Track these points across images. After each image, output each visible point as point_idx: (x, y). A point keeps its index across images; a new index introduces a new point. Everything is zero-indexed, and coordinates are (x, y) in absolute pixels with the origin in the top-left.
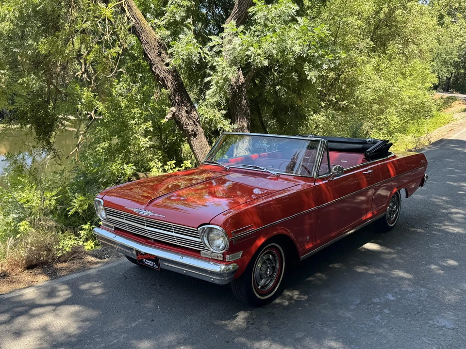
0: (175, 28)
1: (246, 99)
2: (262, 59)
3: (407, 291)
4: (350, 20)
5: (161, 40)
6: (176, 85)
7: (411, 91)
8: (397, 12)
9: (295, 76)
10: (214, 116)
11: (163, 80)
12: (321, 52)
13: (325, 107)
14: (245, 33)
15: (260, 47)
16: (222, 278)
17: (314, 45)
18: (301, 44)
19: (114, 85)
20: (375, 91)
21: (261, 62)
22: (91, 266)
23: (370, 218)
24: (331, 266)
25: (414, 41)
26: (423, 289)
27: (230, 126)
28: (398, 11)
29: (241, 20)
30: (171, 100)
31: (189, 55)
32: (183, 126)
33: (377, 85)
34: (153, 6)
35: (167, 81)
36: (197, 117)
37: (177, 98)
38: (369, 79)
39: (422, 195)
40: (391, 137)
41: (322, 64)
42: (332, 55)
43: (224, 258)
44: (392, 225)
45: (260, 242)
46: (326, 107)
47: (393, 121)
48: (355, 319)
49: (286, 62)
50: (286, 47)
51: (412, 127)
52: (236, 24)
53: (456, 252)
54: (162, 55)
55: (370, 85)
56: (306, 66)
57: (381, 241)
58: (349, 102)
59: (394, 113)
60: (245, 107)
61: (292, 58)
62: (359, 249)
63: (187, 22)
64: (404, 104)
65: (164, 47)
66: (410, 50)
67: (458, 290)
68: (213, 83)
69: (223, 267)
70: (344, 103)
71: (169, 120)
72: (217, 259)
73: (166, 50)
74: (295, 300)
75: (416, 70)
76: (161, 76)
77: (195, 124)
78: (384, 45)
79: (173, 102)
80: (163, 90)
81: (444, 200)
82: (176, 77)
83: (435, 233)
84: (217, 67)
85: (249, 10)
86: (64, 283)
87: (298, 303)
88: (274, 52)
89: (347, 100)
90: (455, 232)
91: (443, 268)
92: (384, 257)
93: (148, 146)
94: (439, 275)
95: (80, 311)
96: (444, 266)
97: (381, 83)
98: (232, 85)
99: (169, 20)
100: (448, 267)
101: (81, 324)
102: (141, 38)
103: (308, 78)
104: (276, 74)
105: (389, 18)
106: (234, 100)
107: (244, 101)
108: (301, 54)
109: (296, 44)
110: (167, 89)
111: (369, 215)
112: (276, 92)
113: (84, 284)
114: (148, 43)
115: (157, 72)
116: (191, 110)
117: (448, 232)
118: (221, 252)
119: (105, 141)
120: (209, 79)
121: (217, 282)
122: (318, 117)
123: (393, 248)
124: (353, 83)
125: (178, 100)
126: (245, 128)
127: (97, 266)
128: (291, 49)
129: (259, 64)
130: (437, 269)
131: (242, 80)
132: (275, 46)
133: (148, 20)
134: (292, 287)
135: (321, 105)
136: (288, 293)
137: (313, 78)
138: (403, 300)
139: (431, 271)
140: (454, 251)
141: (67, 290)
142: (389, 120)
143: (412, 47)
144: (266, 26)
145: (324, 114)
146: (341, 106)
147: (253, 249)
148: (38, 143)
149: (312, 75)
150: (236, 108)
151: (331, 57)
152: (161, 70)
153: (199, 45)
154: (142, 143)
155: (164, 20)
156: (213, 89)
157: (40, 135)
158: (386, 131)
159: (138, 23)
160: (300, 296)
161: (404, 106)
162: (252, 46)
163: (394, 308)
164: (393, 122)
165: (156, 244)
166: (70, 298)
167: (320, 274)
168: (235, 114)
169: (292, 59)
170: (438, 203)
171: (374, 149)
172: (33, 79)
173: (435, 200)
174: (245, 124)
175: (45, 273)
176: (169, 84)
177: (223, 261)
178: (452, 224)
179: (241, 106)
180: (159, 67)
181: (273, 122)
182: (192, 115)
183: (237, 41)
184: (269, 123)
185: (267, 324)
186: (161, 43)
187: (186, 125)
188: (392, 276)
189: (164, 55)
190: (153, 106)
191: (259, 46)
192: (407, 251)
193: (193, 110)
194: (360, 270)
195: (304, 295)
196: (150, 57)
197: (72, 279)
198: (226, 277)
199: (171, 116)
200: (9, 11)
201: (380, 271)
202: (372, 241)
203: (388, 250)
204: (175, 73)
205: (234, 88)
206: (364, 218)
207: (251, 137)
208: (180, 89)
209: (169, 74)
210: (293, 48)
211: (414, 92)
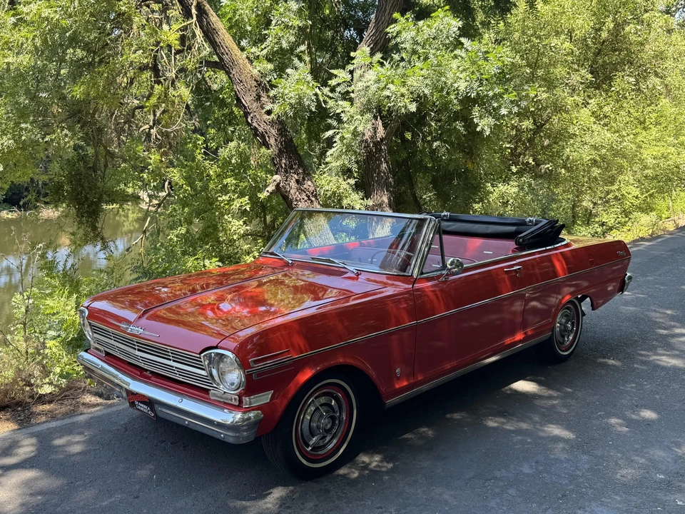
0: (282, 60)
1: (387, 162)
2: (407, 101)
3: (556, 460)
4: (554, 41)
5: (261, 77)
6: (282, 142)
7: (657, 149)
8: (627, 29)
9: (459, 126)
10: (338, 188)
11: (263, 136)
12: (497, 90)
13: (517, 173)
14: (382, 64)
15: (404, 84)
16: (236, 433)
17: (486, 80)
18: (468, 79)
19: (199, 144)
20: (595, 148)
21: (406, 107)
22: (85, 411)
23: (520, 341)
24: (448, 416)
25: (656, 71)
26: (585, 458)
27: (362, 201)
28: (629, 27)
29: (379, 45)
30: (275, 165)
31: (300, 98)
32: (292, 202)
33: (597, 140)
34: (249, 28)
35: (269, 137)
36: (313, 189)
37: (284, 161)
38: (584, 130)
39: (635, 306)
40: (627, 219)
41: (500, 107)
42: (515, 93)
43: (241, 401)
44: (566, 353)
45: (305, 375)
46: (520, 173)
47: (629, 194)
48: (455, 503)
49: (445, 106)
50: (445, 83)
51: (660, 203)
52: (369, 52)
53: (660, 398)
54: (262, 99)
55: (587, 138)
56: (476, 111)
57: (544, 378)
58: (556, 166)
59: (632, 181)
60: (384, 173)
61: (455, 99)
62: (503, 389)
63: (298, 50)
64: (646, 167)
65: (263, 86)
66: (650, 86)
67: (642, 461)
68: (337, 138)
69: (239, 416)
70: (546, 166)
71: (271, 193)
72: (230, 402)
73: (267, 91)
74: (371, 471)
75: (666, 116)
76: (260, 130)
77: (309, 199)
78: (609, 79)
79: (278, 168)
80: (263, 150)
81: (668, 314)
82: (282, 131)
83: (636, 366)
84: (342, 115)
85: (388, 30)
86: (32, 435)
87: (375, 474)
88: (427, 91)
89: (552, 162)
90: (669, 365)
91: (630, 423)
92: (537, 404)
93: (242, 232)
94: (619, 435)
95: (36, 479)
96: (632, 420)
97: (603, 136)
98: (366, 141)
99: (273, 48)
100: (638, 421)
101: (28, 498)
102: (231, 75)
103: (478, 129)
104: (433, 124)
105: (616, 37)
106: (369, 164)
107: (384, 165)
108: (468, 93)
109: (461, 78)
110: (268, 149)
111: (519, 336)
112: (433, 152)
113: (60, 437)
114: (241, 82)
115: (255, 124)
116: (304, 179)
117: (658, 366)
118: (235, 392)
119: (182, 226)
120: (330, 133)
121: (231, 440)
122: (506, 187)
123: (558, 390)
124: (561, 136)
125: (285, 164)
126: (384, 205)
127: (93, 410)
128: (452, 86)
129: (403, 109)
130: (618, 424)
131: (381, 132)
132: (428, 81)
133: (243, 49)
134: (371, 449)
135: (511, 170)
136: (364, 458)
137: (486, 128)
138: (544, 475)
139: (608, 427)
140: (658, 397)
141: (32, 445)
142: (624, 192)
143: (653, 80)
144: (414, 52)
145: (515, 184)
146: (543, 171)
147: (292, 389)
148: (78, 229)
149: (484, 124)
150: (372, 176)
151: (513, 96)
152: (261, 121)
153: (316, 84)
154: (234, 228)
155: (265, 48)
156: (336, 148)
157: (83, 216)
158: (619, 210)
159: (227, 54)
160: (380, 464)
161: (646, 171)
162: (392, 82)
163: (526, 486)
164: (630, 196)
165: (153, 378)
166: (31, 458)
167: (425, 429)
168: (370, 184)
169: (455, 101)
170: (658, 320)
171: (532, 233)
172: (66, 135)
173: (653, 314)
174: (385, 199)
175: (14, 419)
176: (272, 141)
177: (239, 407)
178: (668, 353)
179: (380, 172)
180: (258, 116)
181: (430, 197)
182: (305, 186)
183: (371, 75)
184: (424, 197)
185: (311, 508)
186: (261, 82)
187: (296, 200)
188: (541, 434)
189: (264, 99)
190: (254, 174)
191: (404, 82)
192: (579, 394)
193: (306, 179)
194: (492, 423)
195: (387, 462)
196: (244, 102)
197: (48, 429)
198: (244, 431)
199: (274, 188)
200: (27, 39)
201: (524, 426)
202: (528, 378)
203: (551, 392)
204: (281, 125)
205: (368, 146)
206: (508, 341)
207: (394, 220)
208: (289, 148)
209: (272, 126)
210: (456, 85)
211: (663, 150)
